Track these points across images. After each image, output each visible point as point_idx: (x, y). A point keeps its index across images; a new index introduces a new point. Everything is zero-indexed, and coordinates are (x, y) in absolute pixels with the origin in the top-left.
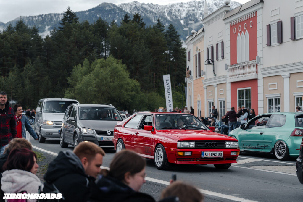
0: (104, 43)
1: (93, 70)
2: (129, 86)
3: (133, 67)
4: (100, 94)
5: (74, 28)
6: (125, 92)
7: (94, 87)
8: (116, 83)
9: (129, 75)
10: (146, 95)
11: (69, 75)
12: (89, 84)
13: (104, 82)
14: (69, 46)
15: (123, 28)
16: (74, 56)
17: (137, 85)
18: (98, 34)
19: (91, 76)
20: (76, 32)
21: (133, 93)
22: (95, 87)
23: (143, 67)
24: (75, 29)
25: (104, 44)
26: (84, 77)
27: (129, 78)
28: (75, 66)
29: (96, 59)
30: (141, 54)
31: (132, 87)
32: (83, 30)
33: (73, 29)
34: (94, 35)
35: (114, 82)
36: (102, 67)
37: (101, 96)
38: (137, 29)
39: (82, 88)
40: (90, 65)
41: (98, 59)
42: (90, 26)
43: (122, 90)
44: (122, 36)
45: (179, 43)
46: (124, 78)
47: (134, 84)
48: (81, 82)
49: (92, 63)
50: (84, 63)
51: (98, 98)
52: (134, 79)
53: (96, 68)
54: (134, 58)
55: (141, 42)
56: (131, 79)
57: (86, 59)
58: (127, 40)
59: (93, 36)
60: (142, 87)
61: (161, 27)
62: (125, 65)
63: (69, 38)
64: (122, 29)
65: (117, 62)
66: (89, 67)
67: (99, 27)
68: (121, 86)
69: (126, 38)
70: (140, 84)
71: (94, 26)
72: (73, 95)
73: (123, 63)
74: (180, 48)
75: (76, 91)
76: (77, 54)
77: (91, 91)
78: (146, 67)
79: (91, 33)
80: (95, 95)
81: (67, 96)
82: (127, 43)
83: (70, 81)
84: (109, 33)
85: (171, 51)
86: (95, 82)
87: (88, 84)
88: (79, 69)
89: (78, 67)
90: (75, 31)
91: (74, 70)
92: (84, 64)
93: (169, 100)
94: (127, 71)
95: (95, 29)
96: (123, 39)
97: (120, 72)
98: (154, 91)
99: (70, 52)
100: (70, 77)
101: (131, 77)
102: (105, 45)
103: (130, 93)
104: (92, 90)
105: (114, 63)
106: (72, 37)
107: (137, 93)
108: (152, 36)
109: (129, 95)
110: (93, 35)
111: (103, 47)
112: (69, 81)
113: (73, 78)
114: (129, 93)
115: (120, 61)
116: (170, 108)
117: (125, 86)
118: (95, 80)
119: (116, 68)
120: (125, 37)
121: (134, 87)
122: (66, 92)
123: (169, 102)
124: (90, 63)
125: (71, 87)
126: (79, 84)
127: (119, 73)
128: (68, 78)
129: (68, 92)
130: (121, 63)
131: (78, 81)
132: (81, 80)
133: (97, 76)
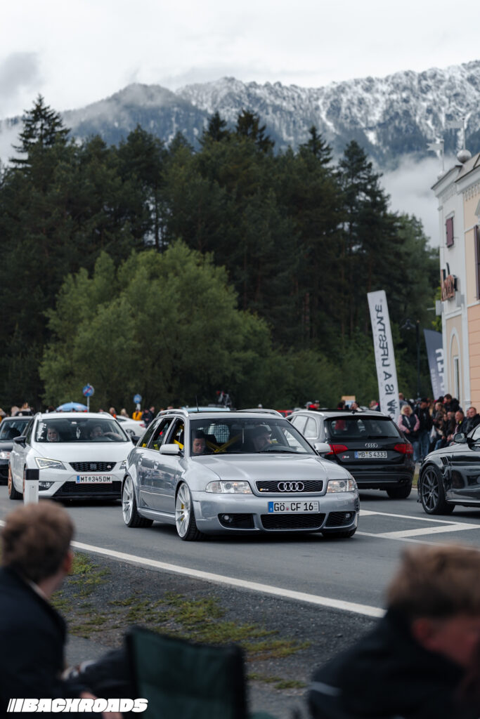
0: (152, 203)
1: (126, 284)
2: (237, 334)
3: (244, 276)
4: (148, 360)
5: (61, 158)
6: (226, 353)
7: (130, 339)
8: (197, 325)
9: (237, 299)
10: (287, 360)
11: (53, 304)
12: (116, 328)
13: (160, 321)
14: (48, 215)
15: (209, 155)
16: (62, 244)
17: (258, 329)
18: (135, 176)
19: (123, 303)
20: (67, 170)
21: (250, 354)
22: (134, 339)
23: (274, 273)
24: (64, 164)
25: (152, 207)
26: (101, 308)
27: (235, 308)
28: (70, 276)
29: (133, 252)
30: (269, 234)
31: (246, 337)
32: (88, 166)
33: (59, 161)
34: (123, 181)
35: (189, 322)
36: (153, 276)
37: (153, 366)
38: (253, 156)
39: (96, 341)
40: (116, 271)
41: (138, 251)
42: (107, 152)
43: (217, 346)
44: (207, 180)
45: (378, 199)
46: (221, 308)
47: (251, 327)
48: (90, 324)
49: (121, 264)
50: (97, 265)
51: (142, 371)
52: (252, 313)
53: (134, 281)
54: (246, 247)
55: (266, 197)
56: (241, 312)
57: (103, 254)
58: (223, 191)
59: (121, 182)
60: (276, 334)
61: (322, 150)
62: (223, 268)
63: (45, 190)
64: (208, 158)
65: (198, 260)
66: (112, 277)
67: (137, 155)
68: (214, 334)
69: (221, 186)
70: (269, 327)
71: (122, 153)
72: (68, 363)
73: (216, 263)
74: (382, 213)
75: (76, 353)
76: (71, 238)
77: (122, 350)
78: (286, 274)
79: (112, 172)
80: (136, 361)
81: (50, 366)
82: (223, 201)
83: (56, 322)
84: (167, 173)
85: (354, 225)
86: (133, 323)
87: (112, 331)
88: (82, 284)
89: (78, 277)
90: (63, 168)
91: (64, 286)
92: (97, 268)
93: (386, 374)
94: (232, 288)
95: (123, 161)
96: (211, 188)
97: (209, 291)
98: (311, 349)
99: (50, 231)
100: (55, 309)
101: (240, 307)
102: (155, 211)
103: (242, 355)
104: (125, 347)
105: (190, 264)
106: (57, 188)
107: (261, 356)
108: (297, 177)
109: (237, 360)
110: (120, 178)
111: (150, 215)
112: (51, 321)
113: (64, 313)
114: (236, 354)
115: (209, 256)
116: (390, 398)
117: (226, 333)
118: (133, 316)
119: (197, 278)
120: (216, 184)
121: (251, 337)
122: (45, 356)
123: (386, 379)
124: (117, 264)
125: (57, 339)
126: (85, 330)
127: (205, 294)
128: (49, 313)
129: (51, 353)
130: (211, 263)
131: (81, 320)
132: (90, 318)
133: (139, 303)
